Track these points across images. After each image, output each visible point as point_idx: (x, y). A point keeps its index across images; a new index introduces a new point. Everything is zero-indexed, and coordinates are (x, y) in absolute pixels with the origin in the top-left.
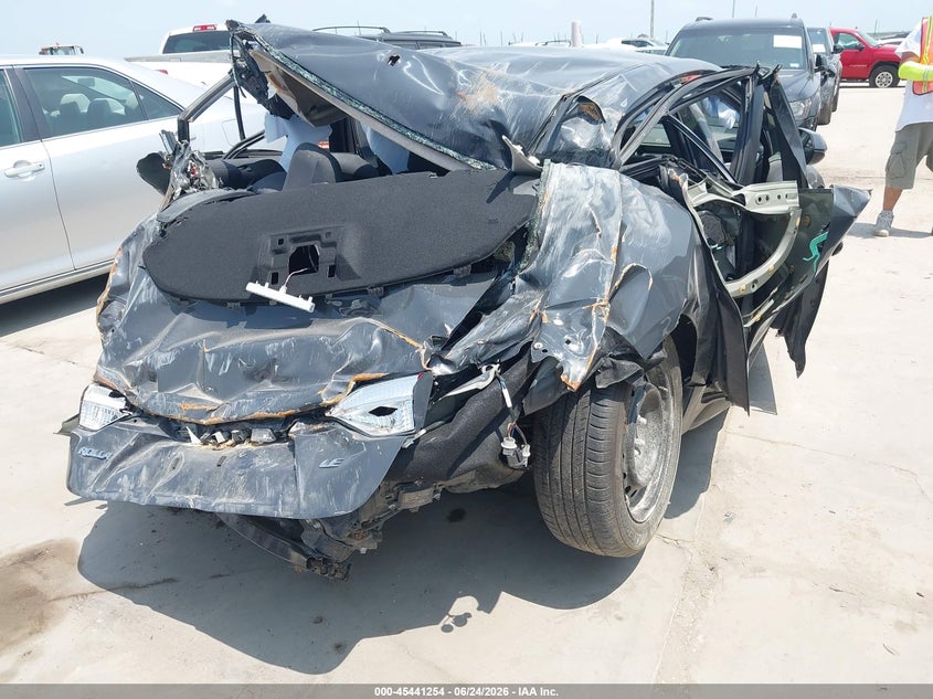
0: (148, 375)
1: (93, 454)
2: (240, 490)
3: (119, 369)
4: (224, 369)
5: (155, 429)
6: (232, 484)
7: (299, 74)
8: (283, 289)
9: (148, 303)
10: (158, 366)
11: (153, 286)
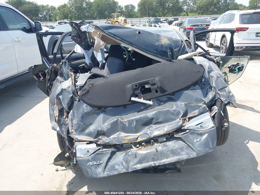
0: (100, 133)
1: (95, 163)
2: (170, 155)
3: (83, 135)
4: (134, 125)
5: (112, 149)
6: (166, 155)
7: (115, 38)
8: (142, 99)
9: (88, 112)
10: (105, 130)
11: (88, 106)
